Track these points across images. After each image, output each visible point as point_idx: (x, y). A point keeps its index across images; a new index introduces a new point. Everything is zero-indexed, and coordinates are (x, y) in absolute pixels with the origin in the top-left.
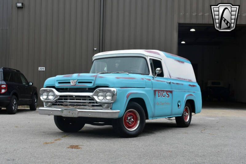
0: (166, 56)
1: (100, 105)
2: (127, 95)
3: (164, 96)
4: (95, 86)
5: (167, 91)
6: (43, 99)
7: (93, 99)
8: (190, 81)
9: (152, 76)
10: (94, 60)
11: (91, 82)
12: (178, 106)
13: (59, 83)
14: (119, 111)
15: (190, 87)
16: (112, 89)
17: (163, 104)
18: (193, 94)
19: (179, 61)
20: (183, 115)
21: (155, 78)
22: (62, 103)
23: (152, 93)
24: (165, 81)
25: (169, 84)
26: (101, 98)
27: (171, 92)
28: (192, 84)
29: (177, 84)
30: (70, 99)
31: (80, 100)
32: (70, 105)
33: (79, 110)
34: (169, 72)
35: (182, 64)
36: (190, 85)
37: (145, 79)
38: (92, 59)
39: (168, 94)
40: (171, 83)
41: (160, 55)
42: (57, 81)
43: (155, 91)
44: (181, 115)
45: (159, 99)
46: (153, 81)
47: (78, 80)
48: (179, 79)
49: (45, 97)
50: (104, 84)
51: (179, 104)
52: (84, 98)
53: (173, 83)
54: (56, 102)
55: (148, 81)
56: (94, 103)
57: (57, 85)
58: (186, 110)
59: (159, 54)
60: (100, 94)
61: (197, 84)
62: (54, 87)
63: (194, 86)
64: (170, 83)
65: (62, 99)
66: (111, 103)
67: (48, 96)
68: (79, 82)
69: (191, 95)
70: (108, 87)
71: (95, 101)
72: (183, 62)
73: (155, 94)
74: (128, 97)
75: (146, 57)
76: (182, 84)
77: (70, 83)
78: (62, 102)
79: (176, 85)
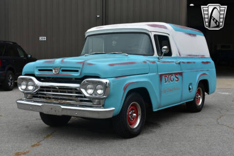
0: (174, 29)
1: (90, 100)
2: (124, 86)
3: (172, 80)
4: (83, 76)
5: (176, 74)
6: (22, 89)
7: (81, 93)
8: (203, 57)
9: (158, 56)
10: (87, 37)
11: (77, 71)
12: (190, 89)
13: (39, 70)
14: (114, 108)
15: (204, 64)
16: (104, 81)
17: (171, 90)
18: (207, 73)
19: (190, 34)
20: (195, 98)
21: (161, 58)
22: (44, 96)
23: (158, 78)
24: (173, 62)
25: (178, 65)
26: (90, 91)
27: (181, 74)
28: (205, 60)
29: (188, 63)
30: (53, 91)
31: (65, 92)
32: (53, 98)
33: (63, 107)
34: (178, 49)
35: (193, 38)
36: (203, 62)
37: (148, 62)
38: (85, 36)
39: (177, 78)
40: (181, 63)
41: (167, 29)
42: (37, 67)
43: (161, 76)
44: (192, 100)
45: (166, 85)
46: (158, 63)
47: (61, 67)
48: (190, 56)
49: (24, 87)
50: (94, 74)
51: (191, 87)
52: (70, 90)
53: (183, 63)
54: (37, 94)
55: (151, 63)
56: (82, 97)
57: (37, 73)
58: (198, 92)
59: (165, 28)
60: (89, 86)
61: (211, 60)
62: (33, 75)
63: (207, 62)
64: (179, 63)
65: (44, 91)
66: (103, 99)
67: (27, 86)
68: (63, 71)
69: (204, 74)
70: (98, 77)
71: (83, 95)
72: (194, 35)
73: (161, 80)
74: (125, 89)
75: (150, 33)
76: (194, 63)
77: (51, 70)
78: (44, 94)
79: (186, 64)
